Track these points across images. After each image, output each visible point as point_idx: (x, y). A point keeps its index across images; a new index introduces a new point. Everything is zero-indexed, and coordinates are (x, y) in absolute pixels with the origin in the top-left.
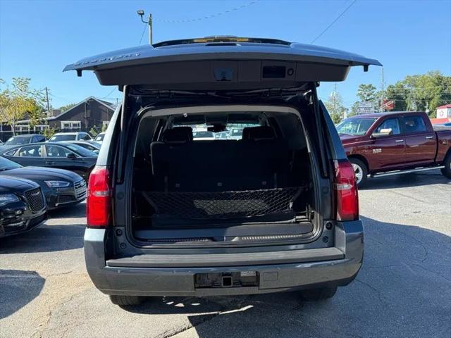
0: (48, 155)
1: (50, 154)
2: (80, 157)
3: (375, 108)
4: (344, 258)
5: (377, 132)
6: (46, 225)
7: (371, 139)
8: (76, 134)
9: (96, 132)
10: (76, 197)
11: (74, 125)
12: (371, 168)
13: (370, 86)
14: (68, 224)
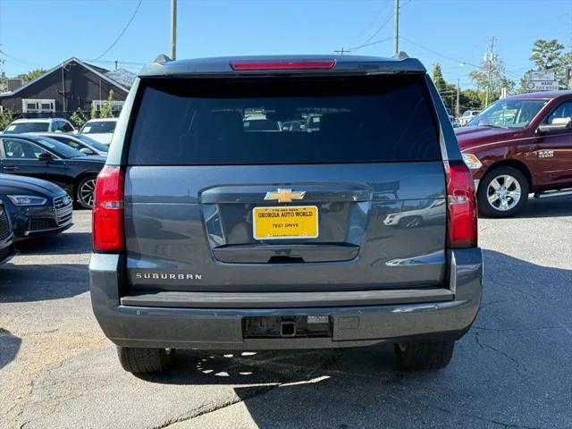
0: (7, 156)
1: (11, 154)
2: (60, 159)
3: (561, 82)
4: (452, 300)
5: (547, 123)
6: (12, 265)
7: (536, 135)
8: (49, 121)
9: (82, 119)
10: (57, 221)
11: (45, 106)
12: (535, 183)
13: (554, 42)
14: (46, 263)
